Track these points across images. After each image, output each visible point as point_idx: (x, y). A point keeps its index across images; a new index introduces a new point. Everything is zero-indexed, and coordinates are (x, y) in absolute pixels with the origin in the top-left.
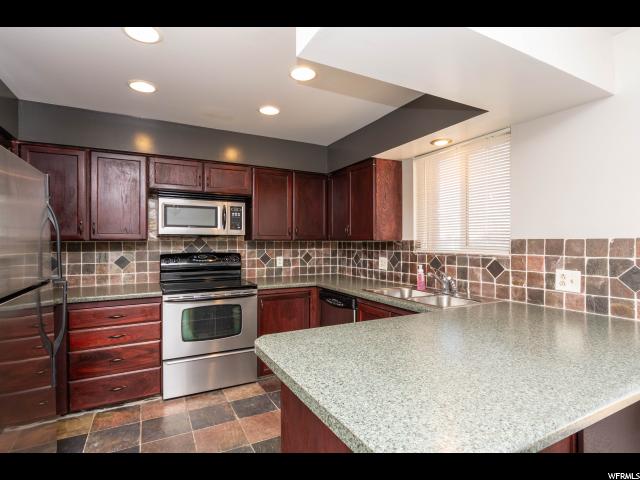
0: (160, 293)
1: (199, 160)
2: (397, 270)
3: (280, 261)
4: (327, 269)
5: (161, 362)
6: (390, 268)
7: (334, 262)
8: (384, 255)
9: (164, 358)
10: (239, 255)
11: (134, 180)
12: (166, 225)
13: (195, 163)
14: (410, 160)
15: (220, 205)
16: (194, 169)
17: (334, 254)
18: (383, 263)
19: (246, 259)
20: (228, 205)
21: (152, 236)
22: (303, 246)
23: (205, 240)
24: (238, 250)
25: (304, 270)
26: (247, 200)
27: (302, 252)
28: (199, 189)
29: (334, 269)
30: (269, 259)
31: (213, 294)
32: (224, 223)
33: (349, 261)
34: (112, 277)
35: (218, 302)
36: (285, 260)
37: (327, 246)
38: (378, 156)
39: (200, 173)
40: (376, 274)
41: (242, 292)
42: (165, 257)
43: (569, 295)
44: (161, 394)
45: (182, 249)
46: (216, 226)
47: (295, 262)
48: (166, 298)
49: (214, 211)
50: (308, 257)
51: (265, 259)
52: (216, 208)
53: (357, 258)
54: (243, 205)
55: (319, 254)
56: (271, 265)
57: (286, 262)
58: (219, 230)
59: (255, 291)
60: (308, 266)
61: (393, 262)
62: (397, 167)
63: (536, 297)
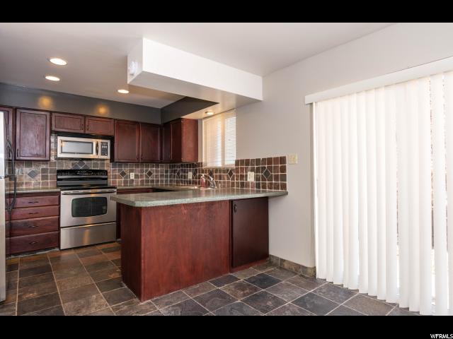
0: (59, 190)
1: (82, 115)
2: (196, 178)
3: (132, 176)
4: (162, 181)
5: (59, 228)
6: (193, 178)
7: (167, 176)
8: (190, 171)
9: (61, 226)
10: (106, 171)
11: (42, 126)
12: (62, 152)
13: (80, 117)
14: (201, 120)
15: (94, 141)
16: (79, 120)
17: (167, 172)
18: (190, 175)
19: (111, 174)
20: (100, 141)
21: (52, 158)
22: (147, 166)
23: (85, 162)
24: (106, 169)
25: (147, 181)
26: (112, 139)
27: (146, 171)
28: (82, 132)
29: (166, 181)
30: (125, 174)
31: (90, 191)
32: (97, 151)
33: (174, 176)
34: (26, 183)
35: (93, 195)
36: (135, 175)
37: (162, 166)
38: (184, 117)
39: (83, 123)
40: (187, 181)
41: (107, 190)
42: (60, 172)
43: (252, 183)
44: (59, 246)
45: (70, 167)
46: (92, 153)
47: (142, 176)
48: (62, 192)
49: (91, 144)
50: (150, 174)
51: (123, 174)
52: (92, 143)
53: (178, 174)
54: (109, 142)
55: (157, 171)
56: (127, 177)
57: (136, 176)
58: (94, 156)
59: (115, 190)
60: (150, 179)
61: (194, 174)
62: (196, 123)
63: (242, 184)
